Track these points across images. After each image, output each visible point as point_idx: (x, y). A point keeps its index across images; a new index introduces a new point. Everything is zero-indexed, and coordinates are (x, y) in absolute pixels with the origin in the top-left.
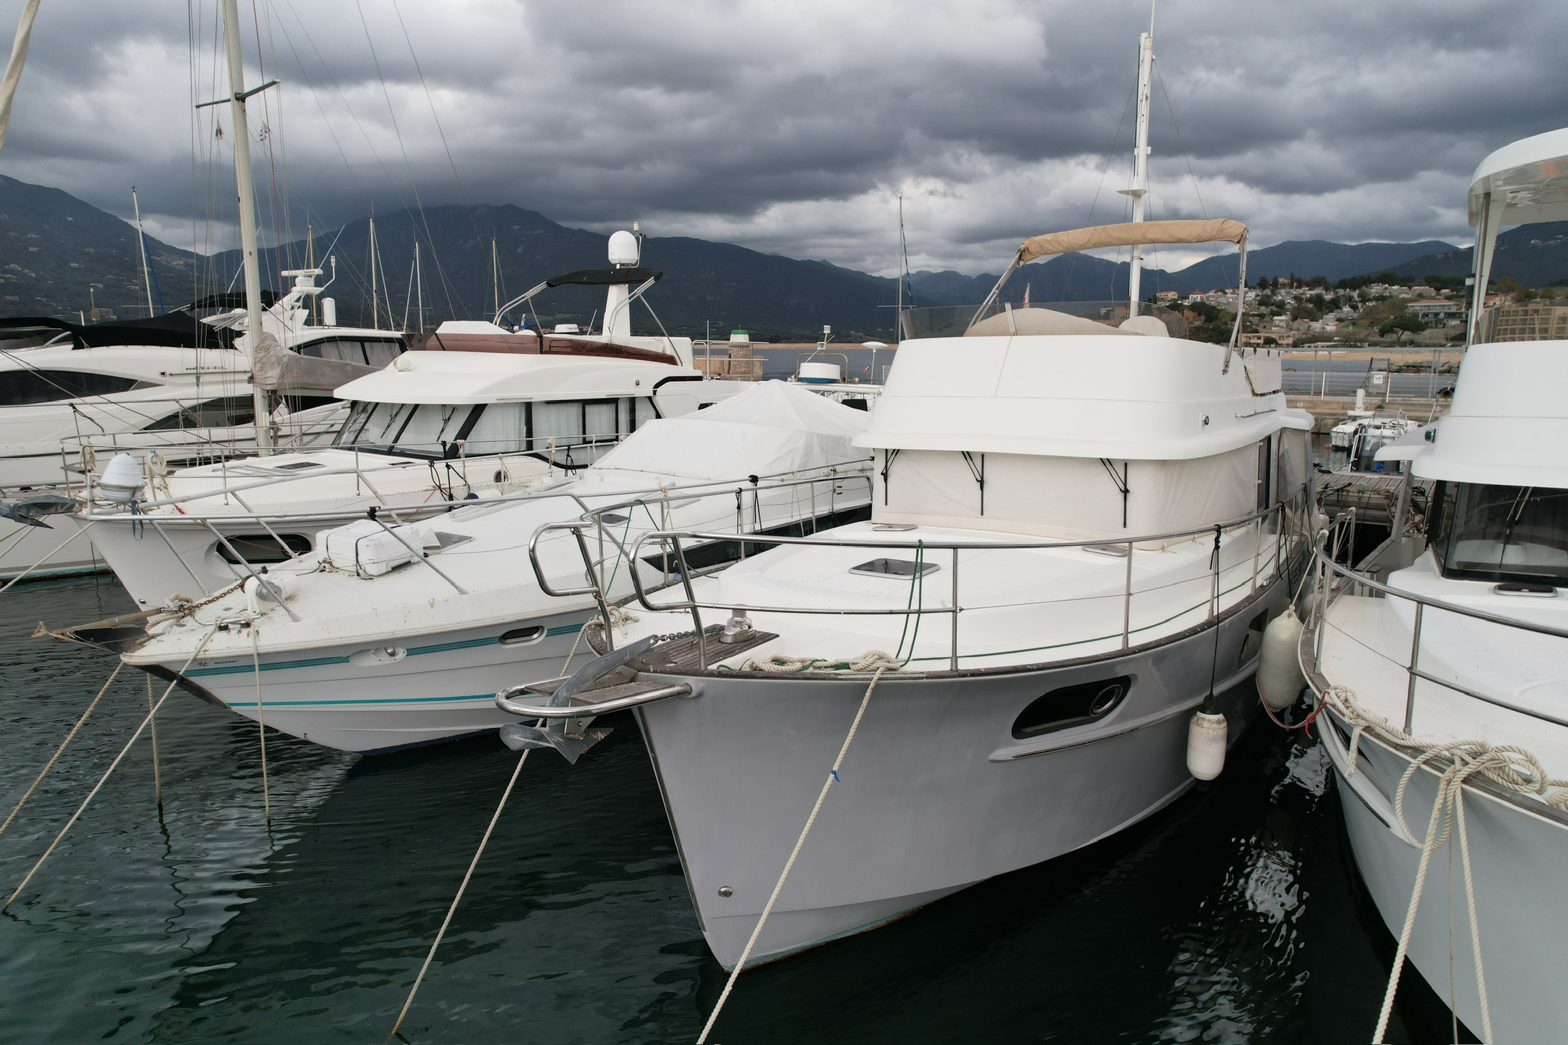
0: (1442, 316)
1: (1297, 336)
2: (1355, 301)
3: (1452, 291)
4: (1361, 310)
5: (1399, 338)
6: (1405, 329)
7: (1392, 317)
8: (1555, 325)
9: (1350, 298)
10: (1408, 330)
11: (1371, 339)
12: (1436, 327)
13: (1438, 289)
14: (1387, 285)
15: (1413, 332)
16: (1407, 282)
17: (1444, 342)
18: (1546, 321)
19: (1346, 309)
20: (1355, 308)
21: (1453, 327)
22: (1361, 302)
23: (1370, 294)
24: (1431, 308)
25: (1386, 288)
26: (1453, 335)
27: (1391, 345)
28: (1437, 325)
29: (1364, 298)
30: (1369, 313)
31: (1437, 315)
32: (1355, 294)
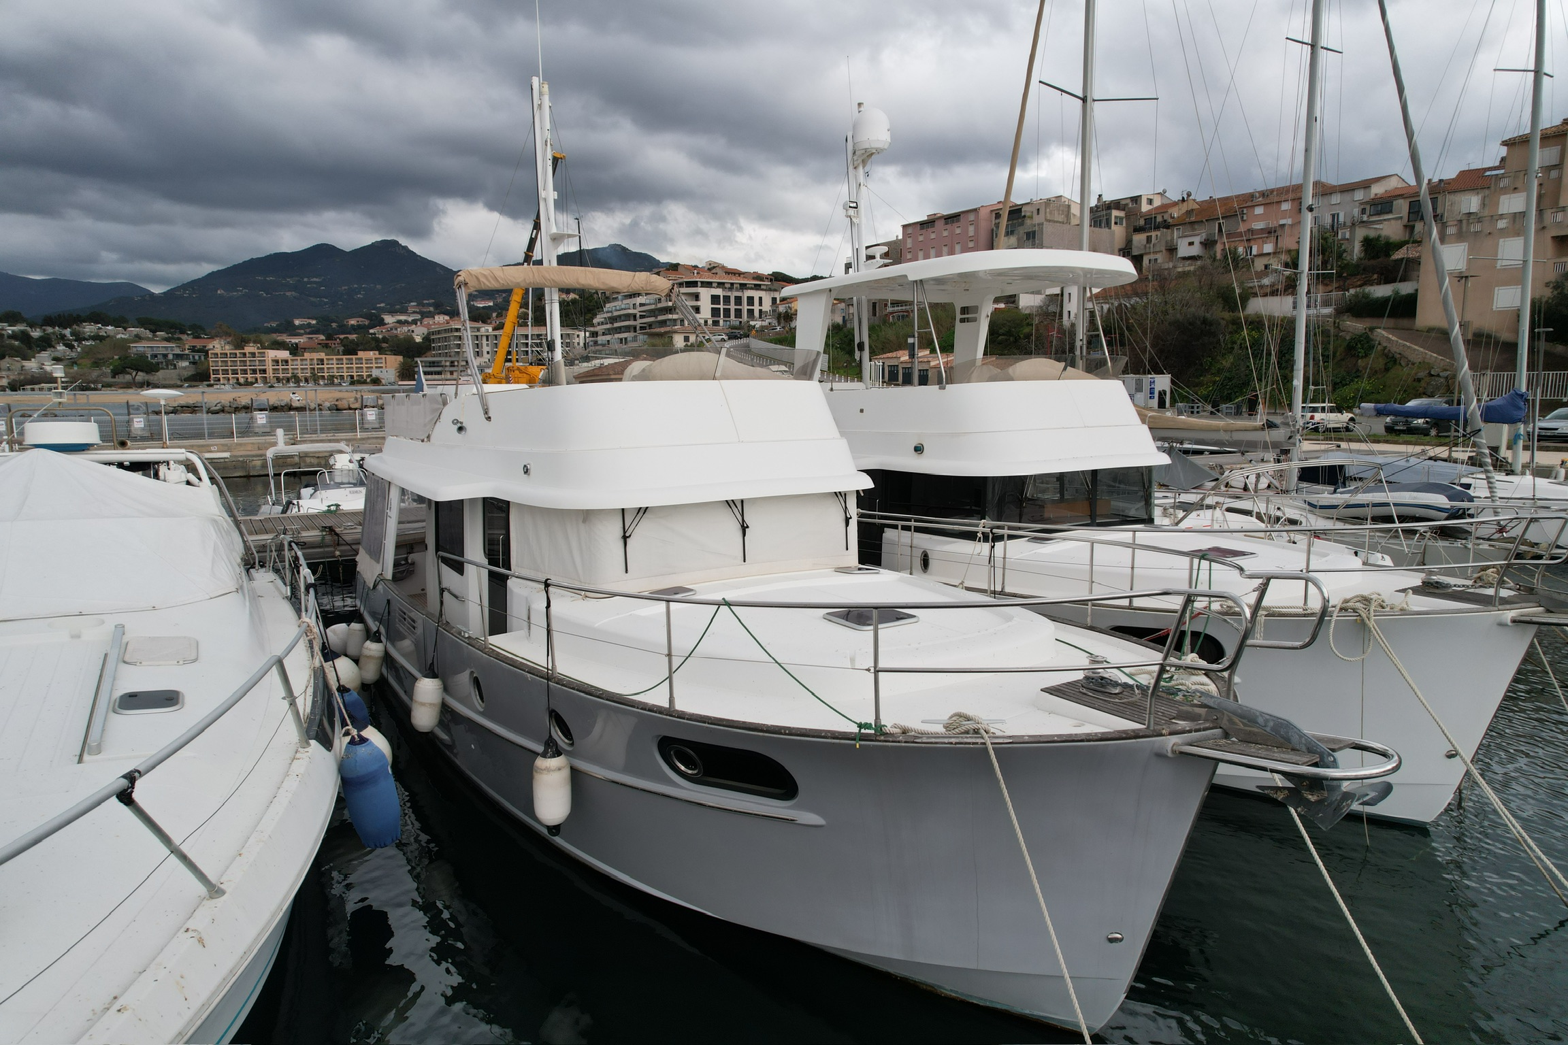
0: (170, 357)
1: (12, 377)
2: (69, 340)
3: (168, 334)
4: (79, 349)
5: (134, 379)
6: (138, 370)
7: (116, 357)
8: (271, 367)
9: (63, 337)
10: (142, 371)
11: (105, 380)
12: (168, 369)
13: (154, 332)
14: (100, 325)
15: (147, 373)
16: (120, 323)
17: (179, 383)
18: (262, 362)
19: (61, 347)
20: (71, 347)
21: (184, 368)
22: (75, 341)
23: (84, 333)
24: (155, 349)
25: (100, 328)
26: (186, 376)
27: (128, 386)
28: (167, 365)
29: (79, 338)
30: (88, 352)
31: (165, 356)
32: (67, 332)
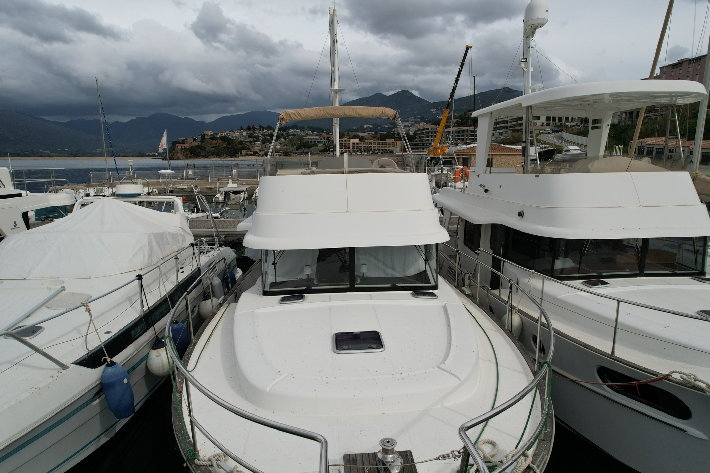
0: (316, 142)
1: (266, 151)
2: (285, 136)
3: (317, 133)
4: (288, 140)
5: (303, 151)
6: (305, 147)
7: (299, 142)
8: (352, 146)
9: (283, 135)
10: (306, 148)
11: (294, 151)
12: (315, 147)
13: (313, 132)
14: (295, 130)
15: (308, 148)
16: (302, 128)
17: (319, 152)
18: (349, 144)
19: (282, 139)
20: (285, 139)
21: (321, 146)
22: (287, 136)
23: (290, 133)
24: (312, 139)
25: (295, 131)
26: (321, 150)
27: (301, 154)
28: (315, 145)
29: (288, 135)
30: (291, 141)
31: (315, 142)
32: (285, 133)
